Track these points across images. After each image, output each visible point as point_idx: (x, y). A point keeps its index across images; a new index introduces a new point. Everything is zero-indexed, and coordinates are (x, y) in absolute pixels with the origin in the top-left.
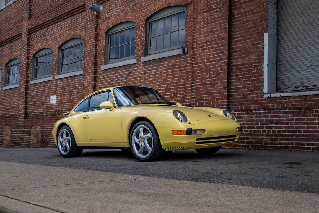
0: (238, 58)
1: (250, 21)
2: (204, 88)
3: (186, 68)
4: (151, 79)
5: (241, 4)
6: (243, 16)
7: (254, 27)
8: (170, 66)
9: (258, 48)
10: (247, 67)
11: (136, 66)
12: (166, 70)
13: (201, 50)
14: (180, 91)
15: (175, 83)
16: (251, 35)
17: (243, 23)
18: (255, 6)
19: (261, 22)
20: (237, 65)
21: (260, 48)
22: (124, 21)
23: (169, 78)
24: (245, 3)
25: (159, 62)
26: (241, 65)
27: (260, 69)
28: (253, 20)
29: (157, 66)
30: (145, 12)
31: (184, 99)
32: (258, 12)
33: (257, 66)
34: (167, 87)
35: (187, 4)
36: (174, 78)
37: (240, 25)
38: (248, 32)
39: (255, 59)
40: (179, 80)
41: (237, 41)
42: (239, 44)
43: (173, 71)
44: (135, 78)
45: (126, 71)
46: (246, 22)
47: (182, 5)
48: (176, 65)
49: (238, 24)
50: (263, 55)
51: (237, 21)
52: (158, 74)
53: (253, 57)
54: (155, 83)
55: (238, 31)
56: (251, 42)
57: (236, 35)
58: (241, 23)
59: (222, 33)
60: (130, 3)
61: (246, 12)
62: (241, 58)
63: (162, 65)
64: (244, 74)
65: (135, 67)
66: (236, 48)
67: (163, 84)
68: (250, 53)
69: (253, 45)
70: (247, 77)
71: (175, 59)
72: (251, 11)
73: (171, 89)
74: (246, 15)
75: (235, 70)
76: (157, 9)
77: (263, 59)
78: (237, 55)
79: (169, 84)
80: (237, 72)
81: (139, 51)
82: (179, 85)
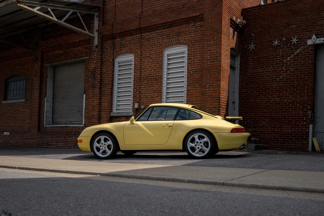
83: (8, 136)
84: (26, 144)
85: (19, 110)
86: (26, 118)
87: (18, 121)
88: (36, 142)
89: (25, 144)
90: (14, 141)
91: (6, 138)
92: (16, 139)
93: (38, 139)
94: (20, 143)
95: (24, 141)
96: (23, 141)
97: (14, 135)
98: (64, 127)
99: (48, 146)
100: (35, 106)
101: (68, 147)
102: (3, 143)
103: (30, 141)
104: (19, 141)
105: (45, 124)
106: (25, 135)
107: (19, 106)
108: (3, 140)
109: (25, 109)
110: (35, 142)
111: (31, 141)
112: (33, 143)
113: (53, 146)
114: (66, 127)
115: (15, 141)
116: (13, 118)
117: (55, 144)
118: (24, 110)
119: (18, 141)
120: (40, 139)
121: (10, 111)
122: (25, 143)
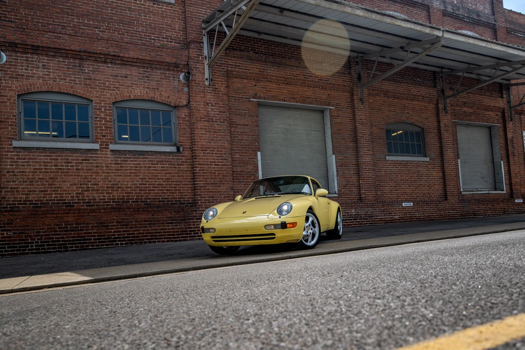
0: (237, 166)
1: (245, 140)
2: (210, 187)
3: (182, 166)
4: (128, 171)
5: (237, 125)
6: (239, 135)
7: (249, 145)
8: (157, 161)
9: (254, 161)
10: (246, 174)
11: (99, 152)
12: (152, 164)
13: (204, 153)
14: (175, 187)
15: (167, 179)
16: (247, 150)
17: (240, 140)
18: (249, 130)
19: (255, 143)
20: (237, 172)
21: (255, 162)
22: (65, 92)
23: (159, 173)
24: (240, 125)
25: (139, 155)
26: (240, 171)
27: (256, 177)
28: (247, 140)
29: (139, 158)
30: (111, 94)
31: (181, 195)
32: (251, 135)
33: (254, 174)
34: (156, 182)
35: (177, 106)
36: (165, 173)
37: (237, 141)
38: (244, 148)
39: (252, 169)
40: (172, 176)
41: (235, 153)
42: (238, 155)
43: (164, 167)
44: (97, 167)
45: (78, 156)
46: (243, 140)
47: (171, 105)
48: (167, 162)
49: (235, 140)
50: (258, 167)
51: (234, 137)
52: (141, 167)
53: (250, 167)
54: (137, 176)
55: (236, 145)
56: (248, 156)
57: (234, 147)
58: (238, 140)
59: (225, 143)
60: (77, 73)
61: (241, 132)
62: (240, 166)
63: (147, 158)
64: (244, 179)
65: (97, 154)
66: (235, 158)
67: (150, 179)
68: (247, 164)
69: (249, 158)
70: (247, 182)
71: (165, 156)
72: (245, 133)
73: (162, 184)
74: (242, 135)
75: (235, 175)
76: (132, 96)
77: (258, 170)
78: (236, 163)
79: (158, 179)
80: (237, 177)
81: (104, 136)
82: (174, 182)
83: (409, 208)
84: (444, 217)
85: (420, 172)
86: (433, 182)
87: (420, 186)
88: (459, 212)
89: (442, 217)
90: (423, 214)
91: (408, 210)
92: (427, 212)
93: (460, 208)
94: (434, 216)
95: (441, 213)
96: (439, 213)
97: (421, 206)
98: (486, 193)
99: (475, 215)
100: (451, 168)
101: (497, 214)
102: (403, 219)
103: (449, 213)
104: (432, 214)
105: (462, 190)
106: (440, 204)
107: (419, 166)
108: (402, 215)
109: (430, 170)
110: (457, 212)
111: (451, 213)
112: (454, 215)
113: (481, 215)
114: (488, 193)
115: (426, 214)
116: (410, 182)
117: (483, 213)
118: (429, 172)
119: (430, 214)
120: (464, 208)
121: (404, 172)
122: (442, 215)
